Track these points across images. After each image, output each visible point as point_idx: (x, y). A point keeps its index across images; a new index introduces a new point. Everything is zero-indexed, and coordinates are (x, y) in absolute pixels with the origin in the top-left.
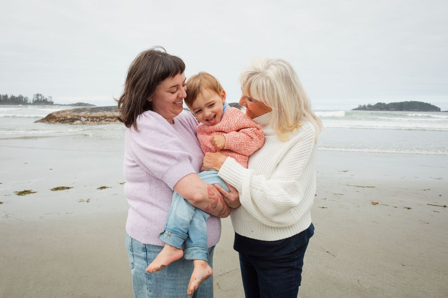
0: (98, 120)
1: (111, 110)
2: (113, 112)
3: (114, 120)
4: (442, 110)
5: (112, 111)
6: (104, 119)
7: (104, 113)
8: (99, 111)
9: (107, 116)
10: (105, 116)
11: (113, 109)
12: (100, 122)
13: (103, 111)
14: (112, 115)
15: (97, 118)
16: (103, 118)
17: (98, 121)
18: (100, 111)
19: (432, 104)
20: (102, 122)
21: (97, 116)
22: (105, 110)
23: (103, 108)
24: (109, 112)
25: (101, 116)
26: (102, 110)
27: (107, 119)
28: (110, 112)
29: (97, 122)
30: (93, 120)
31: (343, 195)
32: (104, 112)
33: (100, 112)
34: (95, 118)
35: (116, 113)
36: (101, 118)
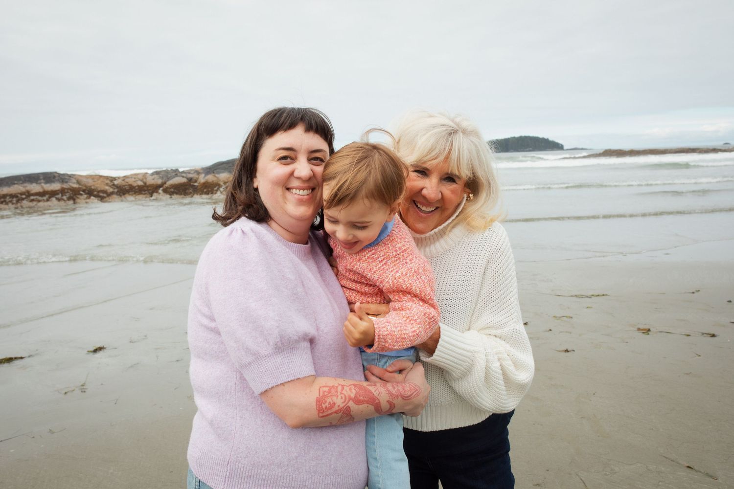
0: (14, 200)
1: (37, 181)
2: (43, 184)
3: (45, 198)
4: (565, 148)
5: (39, 182)
6: (25, 198)
7: (24, 187)
8: (14, 184)
9: (32, 192)
10: (28, 192)
11: (41, 178)
12: (19, 205)
13: (22, 184)
14: (41, 190)
15: (12, 196)
16: (24, 196)
17: (14, 202)
18: (17, 184)
19: (550, 139)
20: (22, 204)
21: (11, 192)
22: (25, 180)
23: (22, 178)
24: (34, 185)
25: (19, 192)
26: (21, 182)
27: (32, 198)
28: (37, 183)
29: (13, 204)
30: (5, 201)
31: (571, 317)
32: (25, 185)
33: (16, 186)
34: (8, 197)
35: (48, 185)
36: (19, 195)
